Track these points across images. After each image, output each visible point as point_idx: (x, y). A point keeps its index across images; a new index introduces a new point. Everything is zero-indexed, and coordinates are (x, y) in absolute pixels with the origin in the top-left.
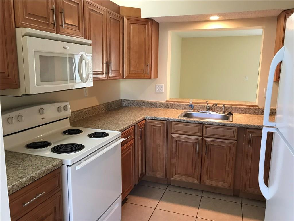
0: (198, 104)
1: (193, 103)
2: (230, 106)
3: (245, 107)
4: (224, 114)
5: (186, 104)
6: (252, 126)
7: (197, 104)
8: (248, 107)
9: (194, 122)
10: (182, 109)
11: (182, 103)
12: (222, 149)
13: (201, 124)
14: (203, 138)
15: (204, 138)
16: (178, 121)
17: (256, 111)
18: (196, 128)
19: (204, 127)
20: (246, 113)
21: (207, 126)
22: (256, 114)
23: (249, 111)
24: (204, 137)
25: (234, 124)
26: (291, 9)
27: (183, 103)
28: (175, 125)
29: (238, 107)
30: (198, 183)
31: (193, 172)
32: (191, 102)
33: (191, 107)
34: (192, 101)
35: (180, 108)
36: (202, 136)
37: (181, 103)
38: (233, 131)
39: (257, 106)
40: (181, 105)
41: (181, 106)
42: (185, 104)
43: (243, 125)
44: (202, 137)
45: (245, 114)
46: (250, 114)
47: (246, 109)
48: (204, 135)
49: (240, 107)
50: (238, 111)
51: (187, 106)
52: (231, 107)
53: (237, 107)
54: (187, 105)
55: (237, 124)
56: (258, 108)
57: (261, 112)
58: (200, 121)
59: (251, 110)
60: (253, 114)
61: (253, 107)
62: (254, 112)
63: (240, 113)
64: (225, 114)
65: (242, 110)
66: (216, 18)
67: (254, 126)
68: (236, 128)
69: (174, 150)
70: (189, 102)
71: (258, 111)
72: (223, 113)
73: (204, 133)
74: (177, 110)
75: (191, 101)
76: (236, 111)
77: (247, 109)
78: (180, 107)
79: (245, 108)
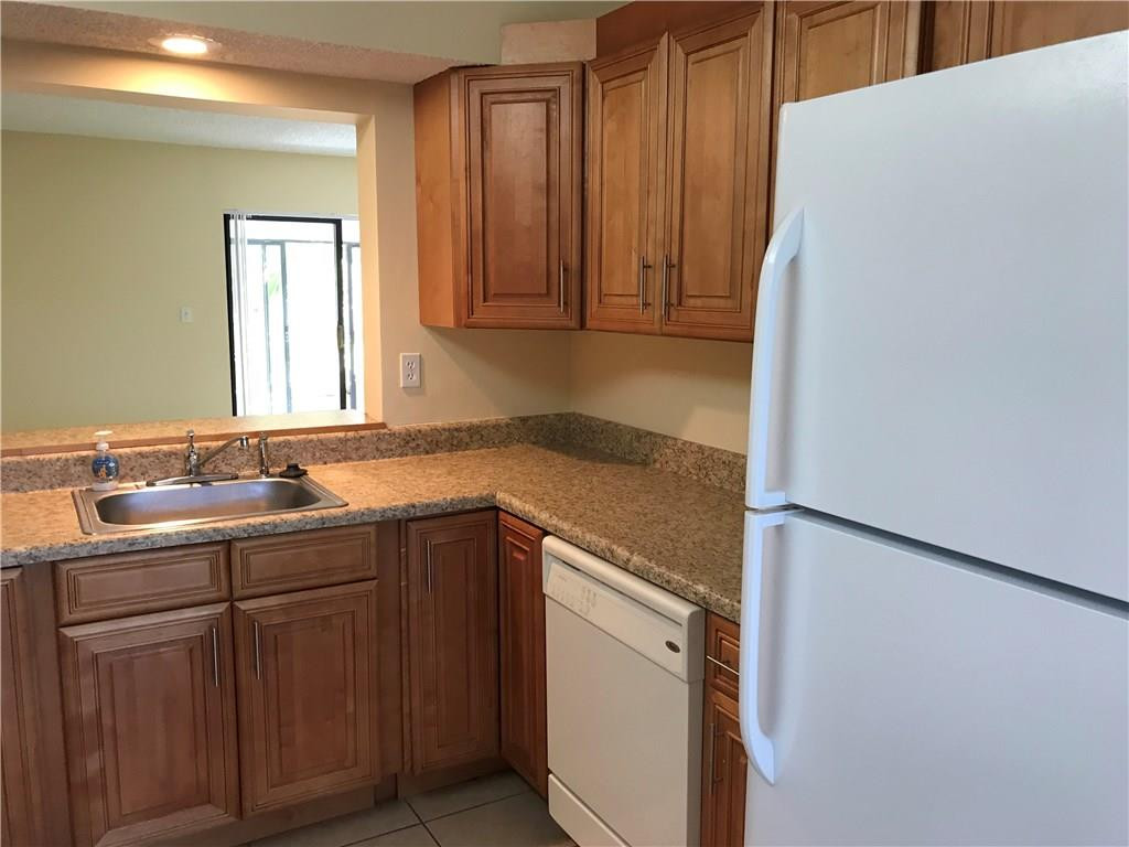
0: (137, 449)
1: (112, 445)
2: (281, 438)
3: (341, 435)
4: (268, 475)
5: (69, 455)
6: (428, 506)
7: (128, 450)
8: (351, 434)
9: (184, 543)
10: (51, 487)
11: (47, 457)
12: (323, 630)
13: (224, 541)
14: (232, 606)
15: (237, 603)
16: (94, 552)
17: (383, 446)
18: (197, 571)
19: (236, 557)
20: (347, 458)
21: (247, 549)
22: (384, 457)
23: (357, 449)
24: (237, 600)
25: (363, 514)
26: (487, 66)
27: (54, 456)
28: (81, 578)
29: (313, 436)
30: (232, 819)
31: (203, 775)
32: (104, 446)
33: (108, 468)
34: (105, 436)
35: (39, 482)
36: (231, 599)
37: (41, 457)
38: (360, 542)
39: (383, 426)
40: (42, 464)
41: (45, 472)
42: (67, 460)
43: (396, 509)
44: (227, 604)
45: (344, 464)
46: (362, 458)
47: (344, 441)
48: (237, 594)
49: (322, 436)
50: (318, 454)
51: (79, 468)
52: (287, 444)
53: (311, 441)
54: (83, 460)
55: (375, 511)
56: (385, 431)
57: (400, 446)
58: (215, 530)
59: (366, 445)
60: (374, 458)
61: (368, 432)
62: (377, 449)
63: (325, 463)
64: (272, 476)
65: (333, 450)
66: (193, 46)
67: (436, 505)
68: (371, 529)
69: (88, 708)
70: (93, 446)
71: (389, 443)
72: (262, 472)
73: (237, 582)
74: (21, 495)
75: (103, 438)
76: (309, 455)
77: (349, 443)
78: (34, 479)
79: (340, 439)
